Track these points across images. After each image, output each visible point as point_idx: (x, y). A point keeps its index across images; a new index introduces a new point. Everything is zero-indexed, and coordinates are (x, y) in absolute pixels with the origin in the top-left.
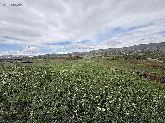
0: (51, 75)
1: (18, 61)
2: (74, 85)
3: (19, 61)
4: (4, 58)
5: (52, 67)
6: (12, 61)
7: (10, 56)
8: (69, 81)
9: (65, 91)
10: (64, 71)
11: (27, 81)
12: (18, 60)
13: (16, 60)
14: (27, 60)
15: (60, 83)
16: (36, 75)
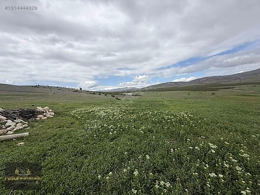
0: (163, 118)
1: (128, 94)
2: (210, 148)
3: (130, 94)
4: (118, 91)
5: (165, 103)
6: (124, 93)
7: (122, 89)
8: (196, 134)
9: (188, 154)
10: (186, 113)
11: (135, 121)
12: (129, 92)
13: (127, 92)
14: (137, 93)
15: (179, 136)
16: (144, 114)
